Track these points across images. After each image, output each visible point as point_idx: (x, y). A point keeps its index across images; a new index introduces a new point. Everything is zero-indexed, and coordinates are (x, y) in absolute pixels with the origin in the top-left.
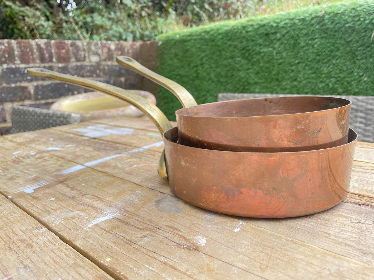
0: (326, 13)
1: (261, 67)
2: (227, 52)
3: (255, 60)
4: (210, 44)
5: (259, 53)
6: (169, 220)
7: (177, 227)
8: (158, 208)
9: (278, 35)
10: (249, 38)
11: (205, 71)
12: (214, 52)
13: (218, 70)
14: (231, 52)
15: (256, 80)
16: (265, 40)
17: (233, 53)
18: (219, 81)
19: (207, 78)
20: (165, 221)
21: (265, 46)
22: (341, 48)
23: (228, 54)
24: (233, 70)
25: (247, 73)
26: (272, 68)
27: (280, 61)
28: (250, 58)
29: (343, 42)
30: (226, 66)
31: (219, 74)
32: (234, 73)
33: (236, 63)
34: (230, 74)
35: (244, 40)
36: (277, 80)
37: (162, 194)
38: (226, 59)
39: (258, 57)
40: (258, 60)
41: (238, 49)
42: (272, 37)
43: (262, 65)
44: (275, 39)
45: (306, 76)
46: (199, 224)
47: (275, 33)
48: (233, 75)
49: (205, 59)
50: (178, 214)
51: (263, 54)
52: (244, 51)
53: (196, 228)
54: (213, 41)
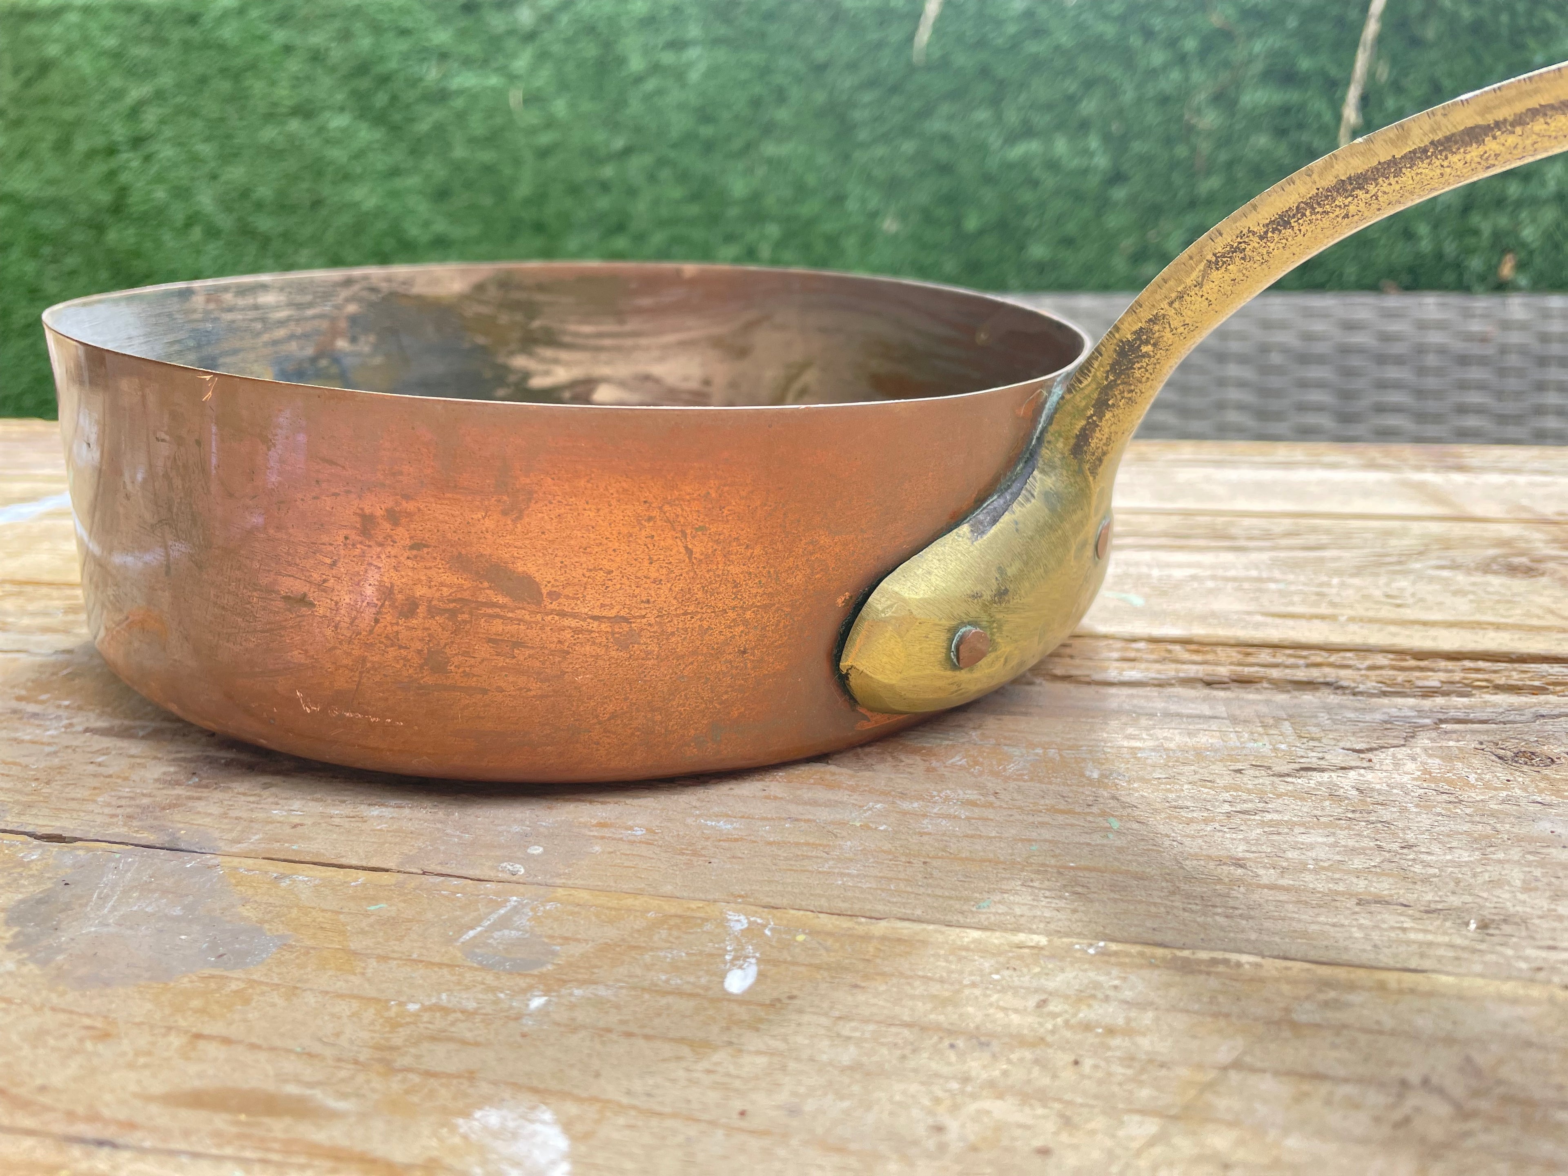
1: (458, 167)
2: (273, 83)
3: (423, 127)
4: (176, 35)
5: (441, 96)
6: (176, 1041)
7: (270, 1086)
8: (44, 963)
9: (525, 16)
10: (385, 18)
11: (159, 179)
12: (203, 80)
13: (236, 173)
14: (297, 81)
15: (441, 226)
16: (462, 34)
17: (306, 91)
18: (246, 231)
19: (178, 213)
20: (142, 1060)
21: (467, 62)
22: (795, 93)
23: (283, 93)
24: (319, 174)
25: (394, 194)
26: (508, 171)
27: (545, 139)
28: (397, 117)
29: (799, 66)
30: (274, 153)
31: (245, 193)
32: (326, 190)
33: (327, 141)
34: (301, 192)
35: (358, 26)
36: (539, 227)
37: (55, 847)
38: (270, 117)
39: (438, 114)
40: (440, 133)
41: (333, 69)
42: (496, 22)
43: (459, 152)
44: (511, 32)
45: (664, 212)
46: (445, 1011)
48: (317, 204)
49: (150, 118)
50: (237, 973)
51: (459, 103)
52: (364, 84)
53: (441, 1049)
54: (193, 19)
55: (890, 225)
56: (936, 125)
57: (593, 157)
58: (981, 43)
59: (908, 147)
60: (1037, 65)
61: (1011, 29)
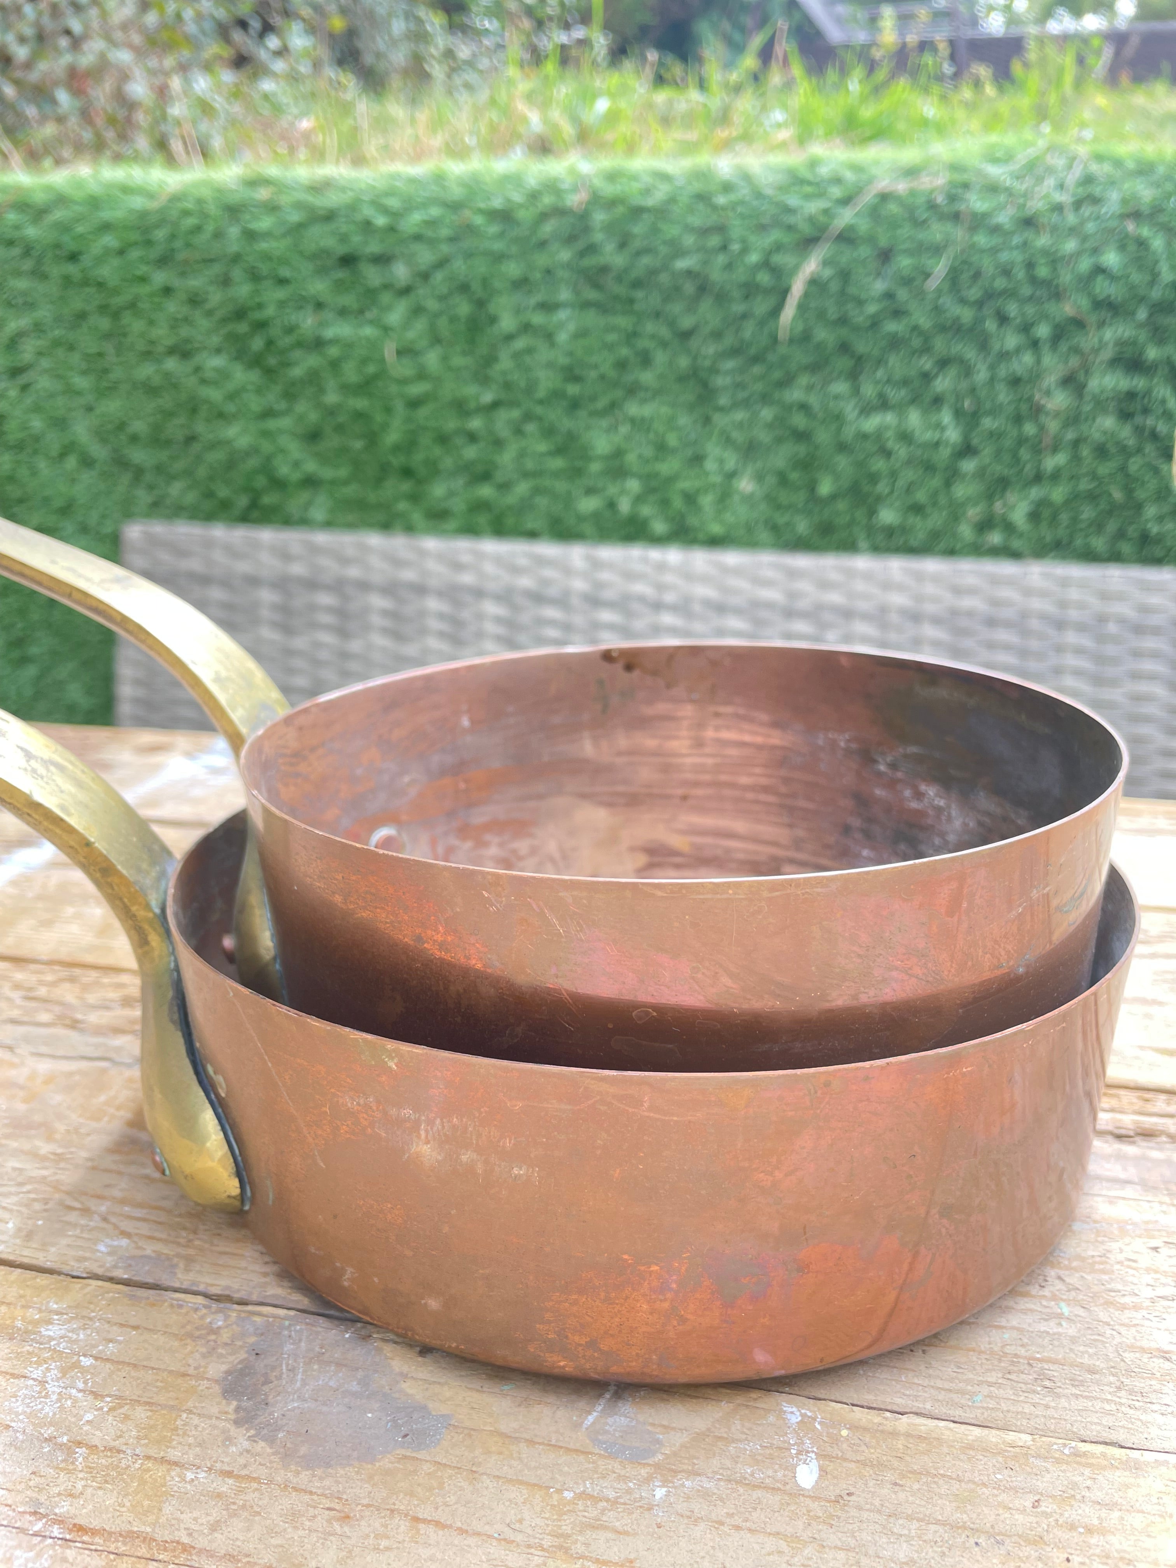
0: (596, 200)
1: (331, 412)
2: (151, 323)
3: (297, 372)
4: (56, 271)
5: (319, 344)
9: (401, 272)
10: (264, 268)
11: (37, 409)
12: (82, 316)
13: (112, 407)
14: (175, 324)
15: (311, 466)
16: (340, 286)
17: (185, 331)
18: (121, 462)
19: (53, 441)
21: (343, 312)
22: (660, 358)
23: (162, 333)
24: (194, 411)
25: (266, 434)
26: (379, 418)
27: (417, 389)
28: (272, 361)
29: (664, 332)
30: (151, 390)
31: (121, 426)
32: (200, 427)
33: (204, 381)
34: (175, 429)
35: (237, 273)
36: (407, 472)
38: (147, 355)
39: (312, 361)
40: (313, 379)
41: (209, 313)
42: (373, 276)
43: (332, 398)
44: (386, 287)
45: (530, 465)
47: (382, 260)
48: (191, 439)
49: (28, 349)
51: (333, 351)
52: (242, 328)
54: (73, 257)
55: (745, 485)
56: (795, 394)
57: (461, 407)
58: (843, 321)
59: (767, 414)
60: (895, 343)
61: (872, 309)
